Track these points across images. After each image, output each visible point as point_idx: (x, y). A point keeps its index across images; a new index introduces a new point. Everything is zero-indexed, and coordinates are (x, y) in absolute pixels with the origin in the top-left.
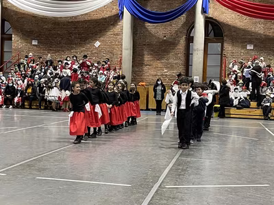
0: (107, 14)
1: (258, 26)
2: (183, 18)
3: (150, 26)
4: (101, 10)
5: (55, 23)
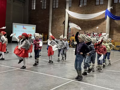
0: (101, 18)
3: (116, 21)
4: (99, 16)
5: (84, 21)
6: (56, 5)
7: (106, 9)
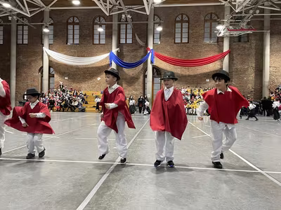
0: (103, 64)
1: (178, 70)
2: (141, 66)
3: (125, 70)
4: (101, 61)
5: (77, 68)
6: (23, 39)
7: (110, 50)
